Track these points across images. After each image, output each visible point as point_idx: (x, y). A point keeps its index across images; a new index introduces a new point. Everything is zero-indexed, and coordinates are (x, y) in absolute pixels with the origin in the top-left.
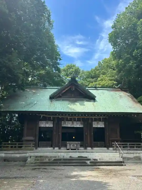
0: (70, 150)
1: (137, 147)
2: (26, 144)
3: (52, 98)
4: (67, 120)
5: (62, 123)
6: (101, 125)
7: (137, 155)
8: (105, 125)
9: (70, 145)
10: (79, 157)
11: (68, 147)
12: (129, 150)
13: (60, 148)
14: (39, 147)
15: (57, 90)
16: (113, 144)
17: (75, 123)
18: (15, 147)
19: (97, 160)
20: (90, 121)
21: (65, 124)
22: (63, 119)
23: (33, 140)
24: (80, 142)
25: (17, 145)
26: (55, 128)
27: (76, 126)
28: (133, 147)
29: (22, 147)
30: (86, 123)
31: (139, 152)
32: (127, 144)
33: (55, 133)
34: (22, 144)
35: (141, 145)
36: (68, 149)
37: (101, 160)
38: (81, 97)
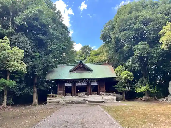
0: (80, 97)
1: (112, 94)
2: (59, 95)
3: (70, 72)
4: (78, 82)
5: (76, 84)
6: (96, 84)
7: (112, 98)
8: (98, 83)
9: (80, 94)
10: (84, 100)
12: (108, 95)
13: (75, 96)
14: (65, 96)
16: (101, 93)
17: (83, 83)
18: (54, 96)
19: (92, 101)
21: (78, 84)
22: (76, 82)
23: (62, 93)
24: (84, 93)
25: (55, 96)
26: (73, 86)
27: (83, 85)
28: (110, 94)
29: (57, 96)
30: (88, 83)
31: (113, 96)
32: (107, 93)
33: (73, 89)
34: (57, 95)
35: (115, 93)
36: (79, 96)
37: (94, 101)
38: (85, 70)
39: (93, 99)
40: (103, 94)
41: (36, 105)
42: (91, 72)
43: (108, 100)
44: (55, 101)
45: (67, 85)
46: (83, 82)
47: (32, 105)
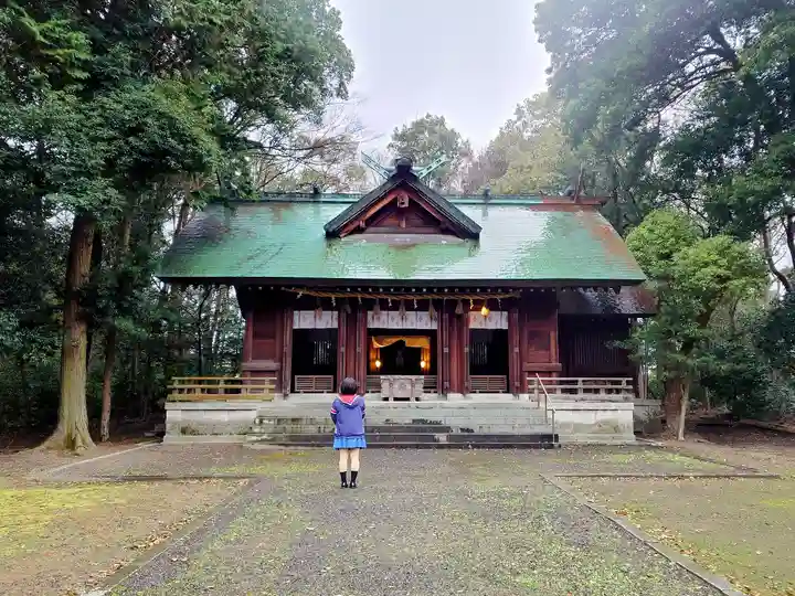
0: (391, 401)
1: (606, 392)
2: (254, 382)
3: (332, 234)
4: (384, 306)
5: (369, 317)
6: (497, 321)
7: (608, 416)
8: (509, 320)
9: (391, 384)
10: (414, 421)
11: (385, 393)
12: (583, 400)
14: (293, 391)
15: (348, 206)
16: (531, 382)
17: (411, 315)
18: (209, 391)
19: (472, 431)
20: (459, 310)
21: (379, 318)
22: (369, 305)
23: (274, 372)
24: (423, 377)
25: (221, 386)
26: (343, 330)
27: (414, 327)
28: (597, 391)
29: (238, 391)
30: (446, 316)
31: (613, 405)
33: (343, 349)
34: (241, 382)
35: (624, 385)
36: (386, 399)
37: (485, 431)
38: (432, 230)
39: (482, 421)
40: (550, 391)
41: (79, 442)
42: (469, 243)
43: (578, 427)
44: (220, 423)
45: (304, 320)
46: (409, 307)
47: (47, 443)
